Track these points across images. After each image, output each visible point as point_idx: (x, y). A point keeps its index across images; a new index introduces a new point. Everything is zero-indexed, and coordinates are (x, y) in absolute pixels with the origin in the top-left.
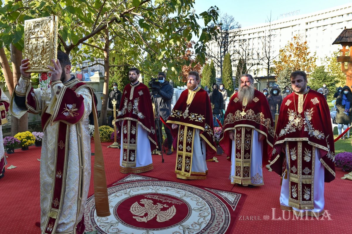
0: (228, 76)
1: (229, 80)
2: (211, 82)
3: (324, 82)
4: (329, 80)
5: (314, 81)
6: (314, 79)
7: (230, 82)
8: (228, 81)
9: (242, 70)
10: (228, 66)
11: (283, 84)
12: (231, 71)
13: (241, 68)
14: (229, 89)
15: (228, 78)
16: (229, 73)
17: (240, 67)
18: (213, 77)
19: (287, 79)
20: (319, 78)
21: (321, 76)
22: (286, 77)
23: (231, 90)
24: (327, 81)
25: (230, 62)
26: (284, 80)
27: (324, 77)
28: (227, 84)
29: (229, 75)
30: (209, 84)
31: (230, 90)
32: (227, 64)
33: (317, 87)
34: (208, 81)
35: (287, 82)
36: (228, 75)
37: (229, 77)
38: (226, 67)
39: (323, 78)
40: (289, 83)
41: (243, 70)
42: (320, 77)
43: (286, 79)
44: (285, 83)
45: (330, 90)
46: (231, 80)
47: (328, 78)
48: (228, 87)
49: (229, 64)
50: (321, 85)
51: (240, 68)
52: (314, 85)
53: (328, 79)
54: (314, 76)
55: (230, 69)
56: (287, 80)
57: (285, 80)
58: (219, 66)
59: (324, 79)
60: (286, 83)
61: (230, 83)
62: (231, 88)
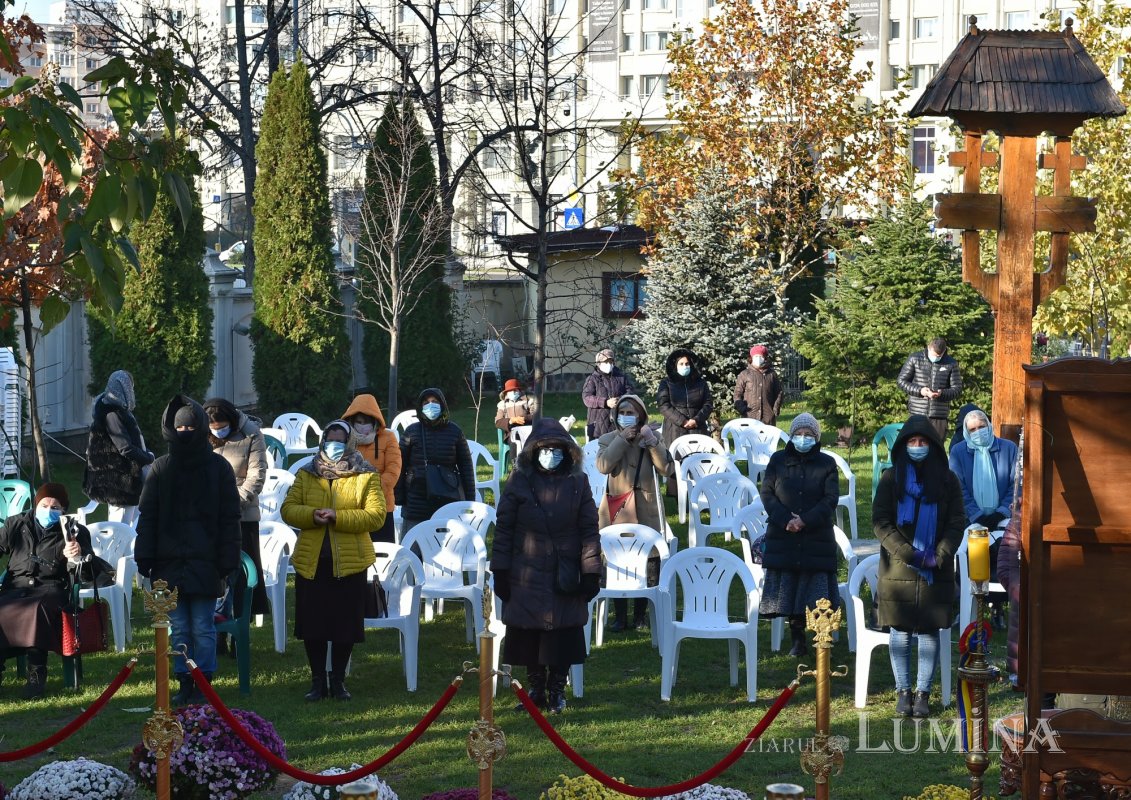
0: (301, 242)
1: (304, 267)
2: (168, 293)
3: (923, 312)
4: (954, 300)
5: (865, 307)
6: (868, 289)
7: (315, 285)
8: (296, 277)
9: (401, 199)
10: (295, 165)
11: (688, 309)
12: (317, 197)
13: (396, 184)
14: (308, 338)
15: (300, 254)
16: (304, 214)
17: (383, 170)
18: (182, 253)
19: (708, 278)
20: (895, 284)
21: (906, 275)
22: (705, 260)
23: (327, 348)
24: (945, 311)
25: (308, 135)
26: (692, 286)
27: (924, 281)
28: (293, 298)
29: (306, 234)
30: (148, 307)
31: (316, 347)
32: (286, 146)
33: (884, 350)
34: (146, 288)
35: (715, 295)
36: (302, 234)
37: (309, 246)
38: (282, 172)
39: (920, 287)
40: (724, 304)
41: (411, 197)
42: (902, 281)
43: (703, 272)
44: (702, 301)
45: (963, 365)
46: (325, 270)
47: (945, 287)
48: (302, 321)
49: (304, 147)
50: (907, 331)
51: (384, 183)
52: (868, 332)
53: (948, 292)
54: (865, 270)
55: (310, 189)
56: (715, 278)
57: (698, 286)
58: (235, 147)
59: (926, 295)
60: (706, 304)
61: (317, 297)
62: (321, 331)
